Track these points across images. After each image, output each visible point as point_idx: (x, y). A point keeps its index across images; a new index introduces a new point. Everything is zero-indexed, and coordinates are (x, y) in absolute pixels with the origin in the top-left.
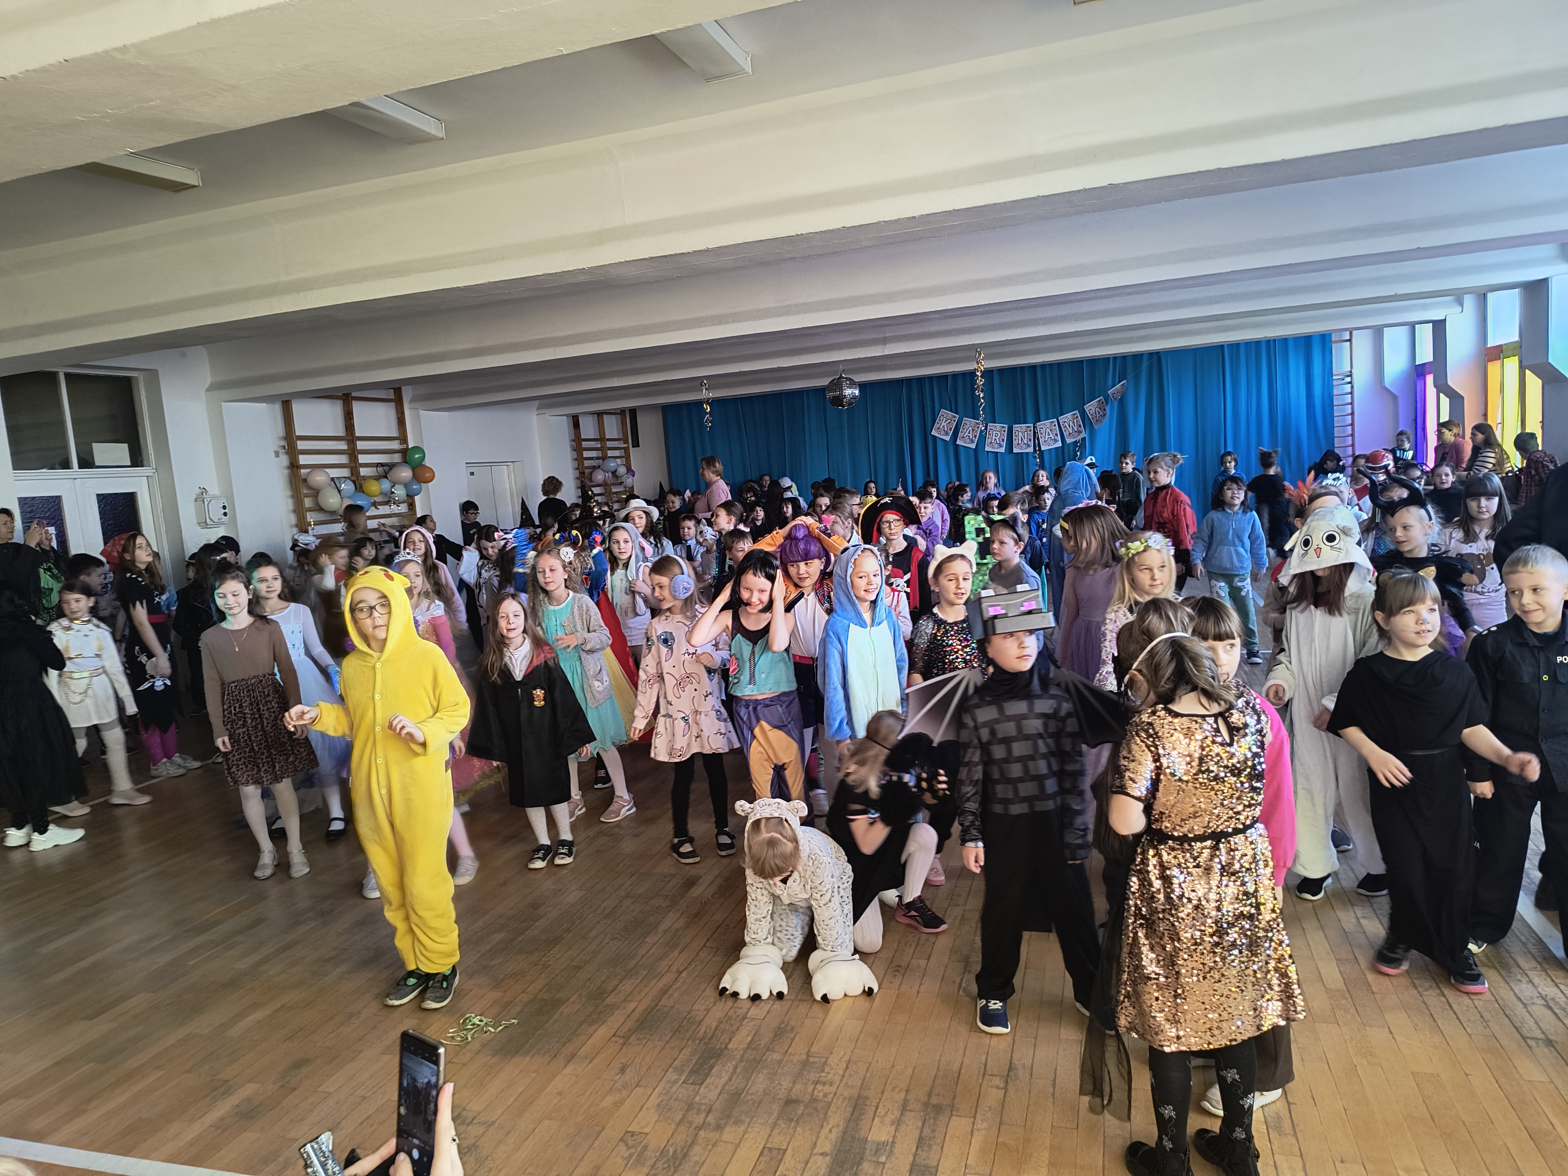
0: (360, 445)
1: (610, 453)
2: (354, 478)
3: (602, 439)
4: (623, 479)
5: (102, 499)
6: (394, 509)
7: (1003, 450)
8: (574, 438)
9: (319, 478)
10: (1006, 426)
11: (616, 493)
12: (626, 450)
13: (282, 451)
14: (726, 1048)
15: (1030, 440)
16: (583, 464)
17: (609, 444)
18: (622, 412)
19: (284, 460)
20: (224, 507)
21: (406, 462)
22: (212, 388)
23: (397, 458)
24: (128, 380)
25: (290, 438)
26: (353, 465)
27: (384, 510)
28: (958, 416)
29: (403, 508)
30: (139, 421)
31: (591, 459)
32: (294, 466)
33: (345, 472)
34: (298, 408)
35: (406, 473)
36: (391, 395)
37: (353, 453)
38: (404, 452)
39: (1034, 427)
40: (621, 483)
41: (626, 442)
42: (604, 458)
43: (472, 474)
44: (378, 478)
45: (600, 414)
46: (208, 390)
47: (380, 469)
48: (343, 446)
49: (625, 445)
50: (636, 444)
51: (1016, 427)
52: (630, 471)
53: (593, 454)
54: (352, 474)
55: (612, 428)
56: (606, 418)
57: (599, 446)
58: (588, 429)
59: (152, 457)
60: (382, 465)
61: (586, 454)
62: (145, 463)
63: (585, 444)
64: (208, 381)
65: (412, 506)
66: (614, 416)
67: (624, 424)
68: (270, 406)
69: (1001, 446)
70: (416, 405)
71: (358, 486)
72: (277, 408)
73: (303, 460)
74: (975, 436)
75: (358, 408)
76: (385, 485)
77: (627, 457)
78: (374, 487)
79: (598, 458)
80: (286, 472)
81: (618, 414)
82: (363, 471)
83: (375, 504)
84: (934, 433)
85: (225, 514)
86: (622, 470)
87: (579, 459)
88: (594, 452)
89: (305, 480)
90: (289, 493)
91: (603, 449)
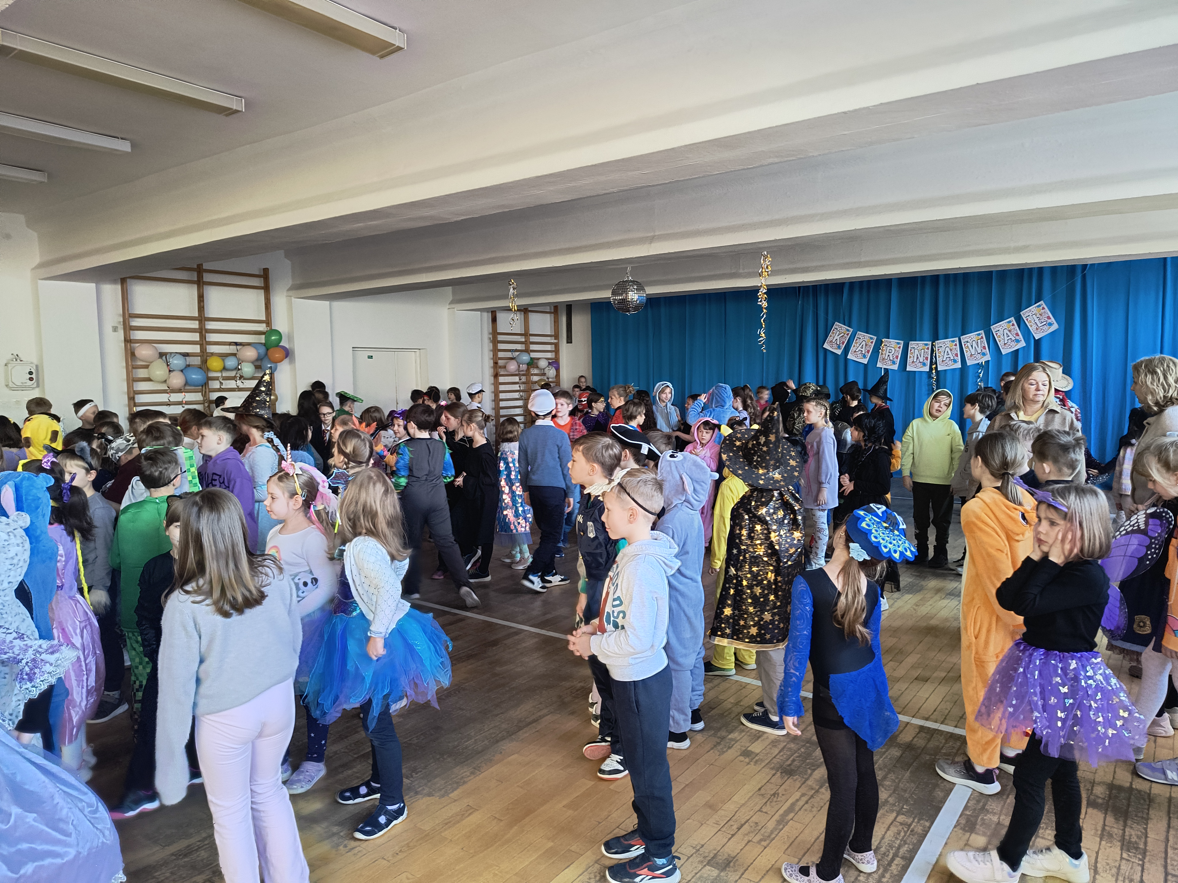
0: (210, 325)
1: (534, 347)
2: (202, 354)
3: (526, 334)
4: (545, 371)
7: (895, 367)
8: (489, 331)
9: (148, 352)
10: (902, 342)
12: (557, 345)
13: (120, 326)
15: (927, 359)
16: (499, 355)
17: (533, 339)
18: (557, 306)
19: (121, 334)
20: (31, 373)
21: (264, 344)
22: (37, 267)
23: (257, 339)
25: (127, 314)
26: (202, 342)
28: (851, 330)
31: (510, 351)
32: (128, 341)
33: (195, 349)
34: (139, 289)
35: (251, 353)
36: (258, 282)
37: (202, 331)
38: (263, 334)
39: (932, 345)
40: (543, 374)
41: (556, 336)
42: (526, 350)
43: (371, 357)
44: (225, 356)
45: (526, 311)
46: (33, 269)
47: (232, 347)
48: (195, 325)
49: (556, 341)
50: (569, 340)
51: (912, 344)
52: (555, 364)
53: (514, 347)
54: (201, 350)
55: (541, 325)
56: (533, 316)
57: (523, 340)
60: (235, 344)
61: (501, 346)
63: (500, 338)
64: (37, 260)
66: (548, 315)
67: (557, 320)
69: (894, 363)
70: (291, 293)
72: (117, 287)
73: (139, 335)
74: (868, 352)
75: (213, 293)
76: (232, 362)
77: (556, 351)
78: (218, 364)
79: (517, 351)
80: (123, 345)
81: (550, 312)
82: (211, 349)
83: (220, 379)
84: (826, 346)
85: (31, 379)
86: (545, 363)
87: (496, 351)
88: (515, 345)
90: (122, 364)
91: (527, 343)
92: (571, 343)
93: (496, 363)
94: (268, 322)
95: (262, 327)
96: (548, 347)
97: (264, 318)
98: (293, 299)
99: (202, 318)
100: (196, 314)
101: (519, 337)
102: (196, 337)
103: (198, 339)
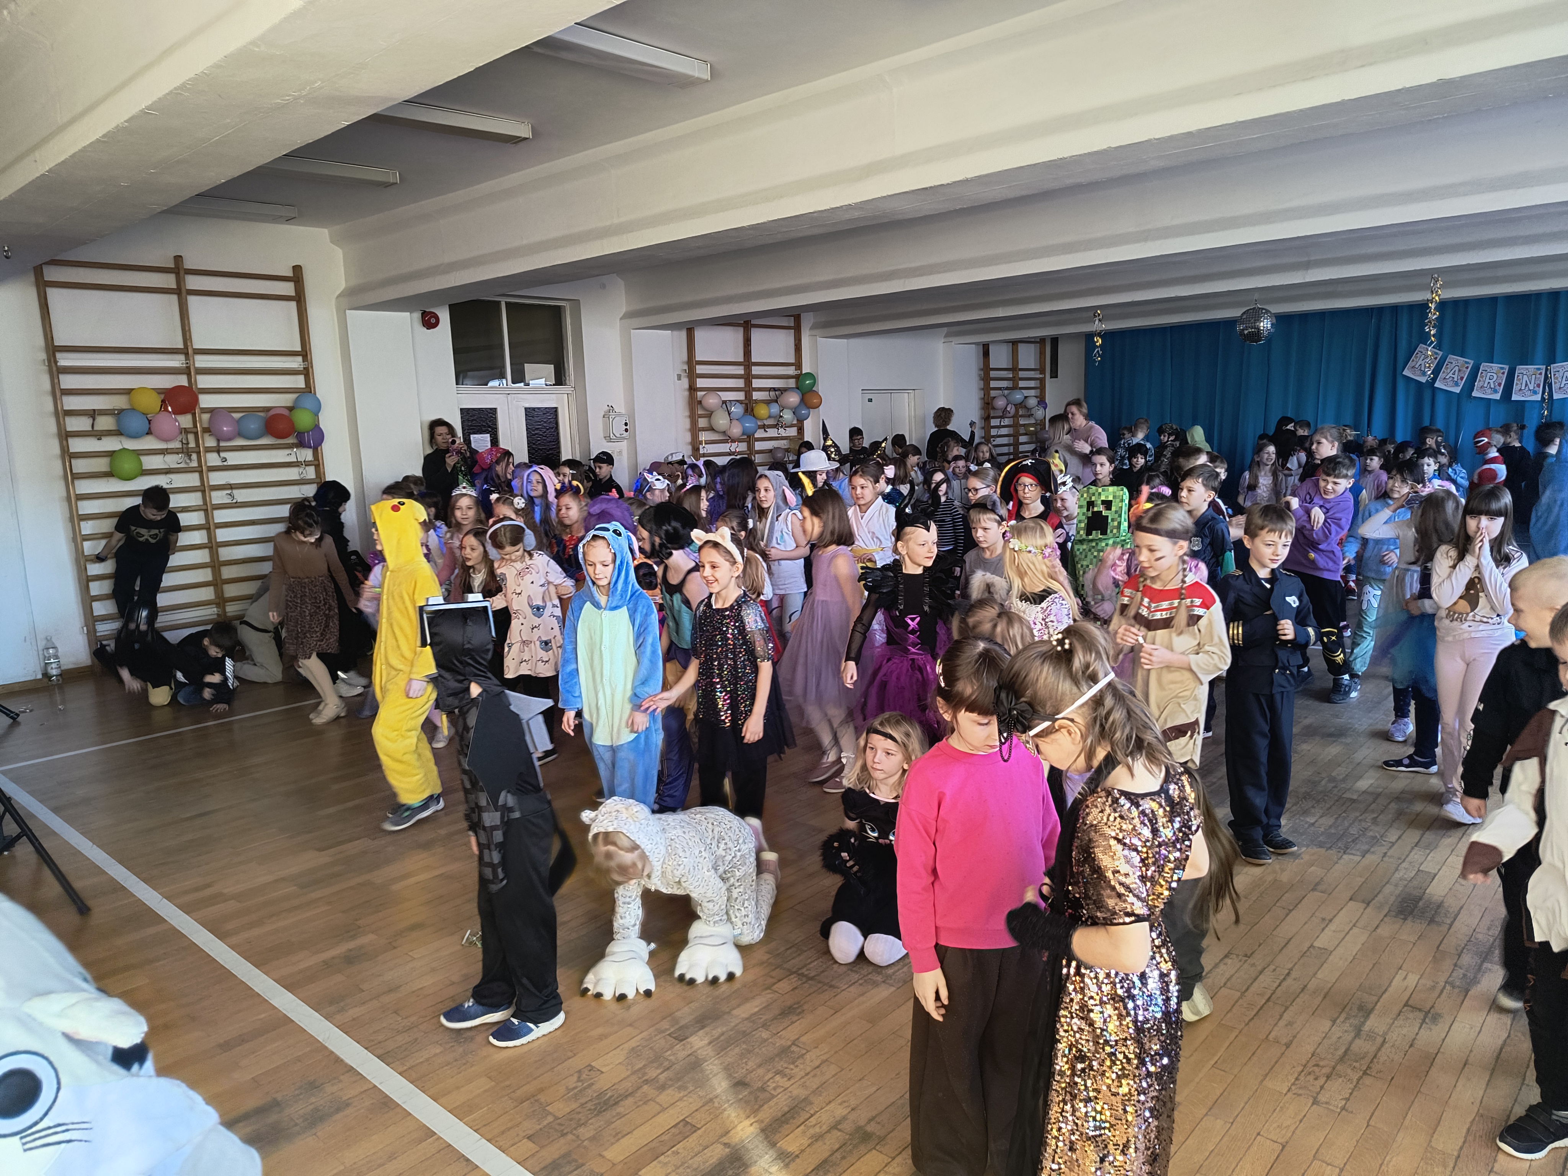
0: (756, 370)
1: (1022, 384)
2: (747, 402)
3: (1015, 369)
4: (1033, 412)
5: (530, 412)
6: (783, 432)
7: (1497, 396)
8: (982, 367)
9: (712, 401)
10: (1507, 367)
11: (1024, 425)
12: (1042, 381)
13: (683, 375)
14: (729, 1013)
15: (1539, 386)
16: (989, 394)
17: (1022, 374)
18: (1042, 341)
19: (685, 383)
20: (626, 424)
21: (798, 388)
22: (628, 315)
23: (792, 383)
24: (559, 307)
25: (691, 362)
26: (747, 389)
27: (772, 433)
28: (1441, 353)
29: (793, 432)
30: (565, 345)
31: (1000, 389)
32: (693, 389)
33: (741, 396)
34: (700, 335)
35: (793, 399)
36: (791, 322)
37: (748, 377)
38: (797, 377)
39: (1547, 370)
40: (1030, 416)
41: (1042, 370)
42: (1015, 388)
43: (870, 400)
44: (768, 402)
45: (1015, 343)
46: (621, 319)
47: (772, 393)
48: (740, 370)
49: (1041, 376)
50: (1054, 374)
51: (1520, 369)
52: (1042, 402)
53: (1004, 384)
54: (746, 397)
55: (1028, 357)
56: (1022, 347)
57: (1011, 376)
58: (1000, 358)
59: (572, 377)
60: (774, 389)
61: (993, 384)
62: (567, 382)
63: (993, 374)
64: (624, 310)
65: (801, 430)
66: (1033, 345)
67: (1042, 353)
68: (676, 333)
69: (1496, 391)
70: (815, 332)
71: (749, 410)
72: (683, 334)
73: (701, 383)
74: (1462, 378)
75: (757, 336)
76: (775, 409)
77: (1042, 388)
78: (762, 411)
79: (1007, 388)
80: (687, 393)
81: (1037, 342)
82: (756, 395)
83: (764, 427)
84: (1406, 372)
85: (626, 430)
86: (1033, 402)
87: (986, 389)
88: (1006, 382)
89: (700, 402)
90: (687, 413)
91: (1015, 379)
92: (1056, 377)
93: (987, 403)
94: (798, 365)
95: (791, 371)
96: (1032, 384)
97: (792, 360)
98: (820, 340)
99: (747, 362)
100: (742, 360)
101: (1005, 372)
102: (740, 383)
103: (743, 386)
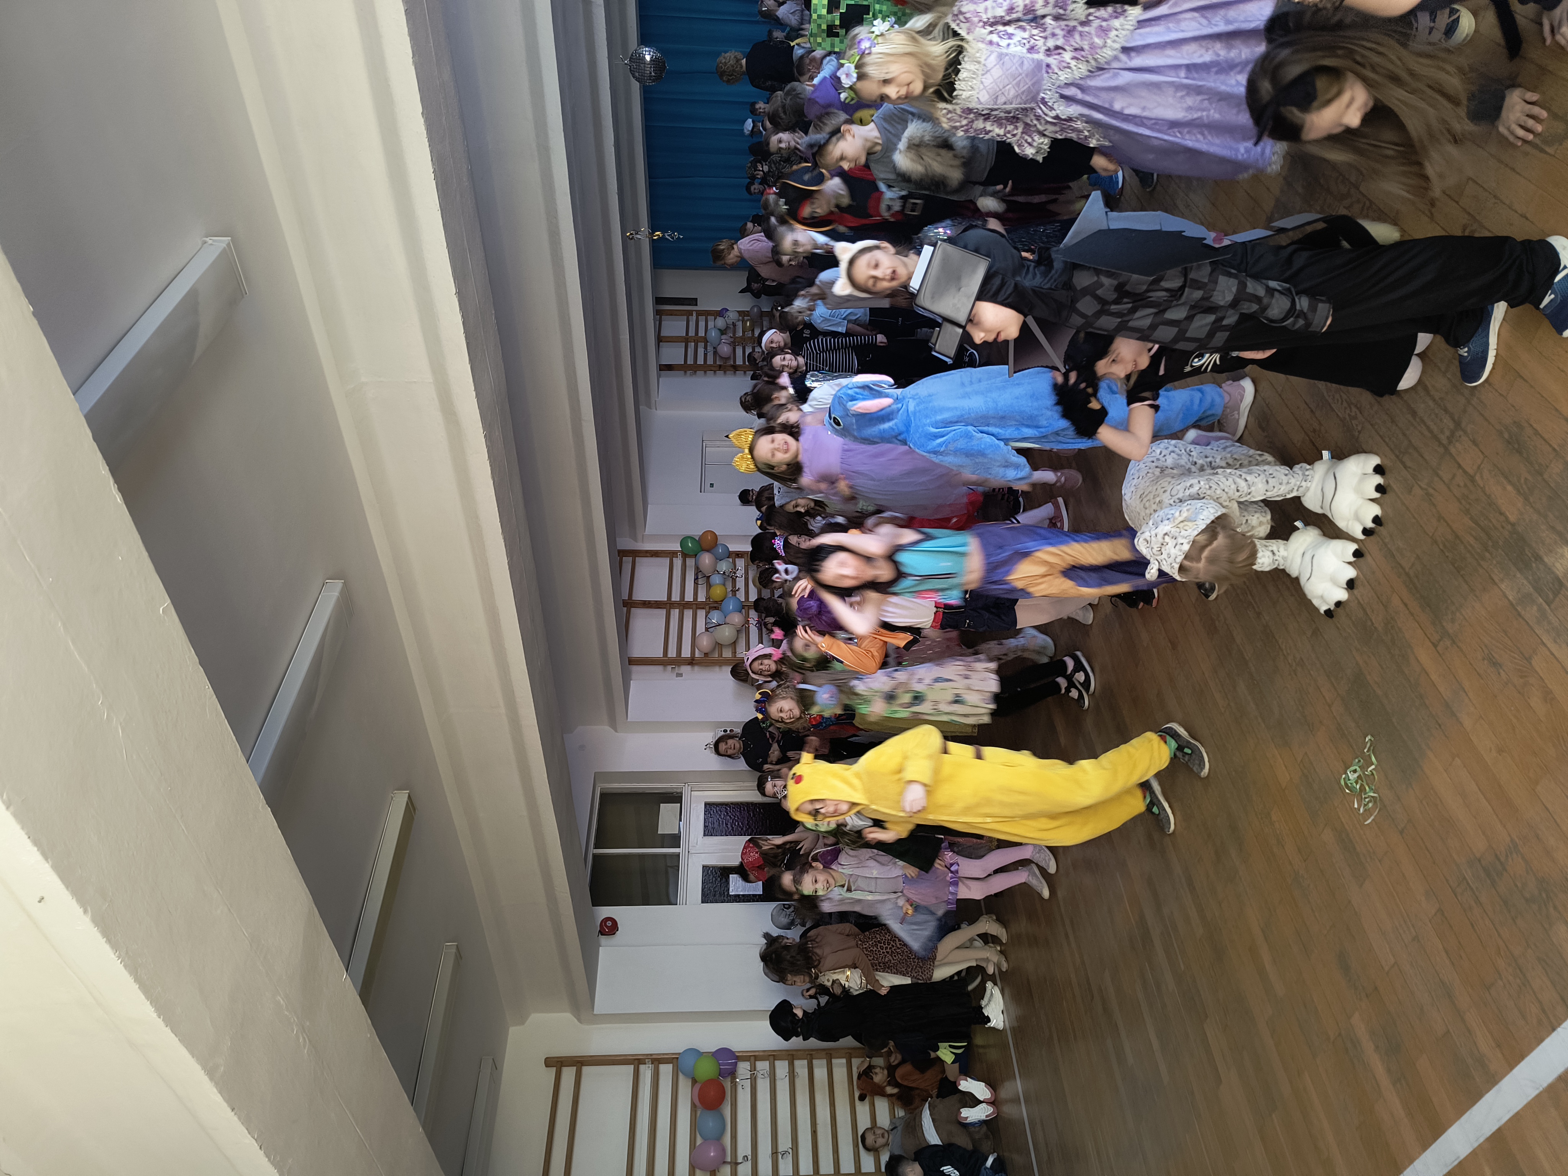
1: (702, 333)
2: (707, 607)
3: (686, 340)
5: (709, 831)
6: (740, 572)
8: (683, 372)
9: (705, 642)
11: (744, 332)
12: (700, 313)
13: (677, 670)
17: (692, 333)
18: (659, 313)
19: (685, 669)
21: (696, 555)
22: (613, 724)
23: (690, 562)
24: (603, 796)
25: (664, 662)
27: (740, 583)
30: (641, 791)
31: (705, 355)
32: (691, 662)
34: (637, 652)
35: (706, 559)
36: (628, 560)
37: (683, 605)
38: (685, 556)
40: (734, 325)
41: (690, 313)
42: (705, 340)
43: (712, 485)
44: (709, 586)
45: (660, 339)
46: (616, 731)
47: (700, 581)
48: (675, 613)
49: (694, 314)
50: (693, 301)
52: (721, 313)
54: (703, 608)
55: (674, 327)
56: (665, 333)
57: (693, 344)
58: (674, 354)
59: (674, 785)
60: (696, 579)
61: (700, 361)
62: (679, 791)
63: (690, 361)
64: (607, 728)
65: (739, 555)
66: (663, 323)
67: (671, 313)
68: (634, 676)
70: (639, 536)
71: (716, 605)
72: (635, 668)
73: (686, 653)
75: (640, 595)
76: (716, 579)
77: (707, 313)
78: (718, 592)
79: (706, 348)
80: (696, 668)
81: (661, 318)
82: (702, 598)
83: (734, 591)
86: (720, 322)
87: (705, 368)
88: (699, 350)
89: (706, 654)
90: (717, 669)
91: (697, 340)
92: (696, 299)
93: (720, 367)
94: (672, 554)
95: (678, 562)
96: (702, 324)
98: (646, 533)
99: (667, 605)
100: (664, 611)
101: (689, 350)
102: (688, 614)
103: (691, 611)
